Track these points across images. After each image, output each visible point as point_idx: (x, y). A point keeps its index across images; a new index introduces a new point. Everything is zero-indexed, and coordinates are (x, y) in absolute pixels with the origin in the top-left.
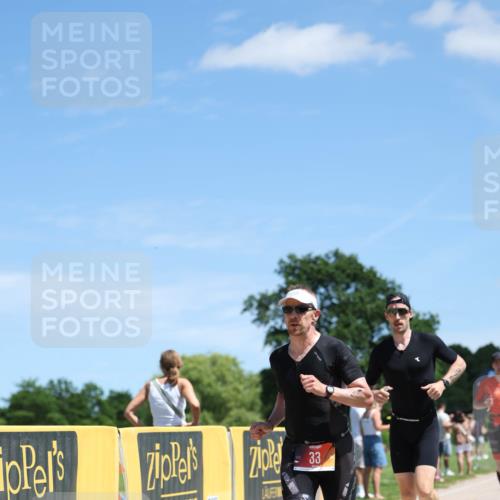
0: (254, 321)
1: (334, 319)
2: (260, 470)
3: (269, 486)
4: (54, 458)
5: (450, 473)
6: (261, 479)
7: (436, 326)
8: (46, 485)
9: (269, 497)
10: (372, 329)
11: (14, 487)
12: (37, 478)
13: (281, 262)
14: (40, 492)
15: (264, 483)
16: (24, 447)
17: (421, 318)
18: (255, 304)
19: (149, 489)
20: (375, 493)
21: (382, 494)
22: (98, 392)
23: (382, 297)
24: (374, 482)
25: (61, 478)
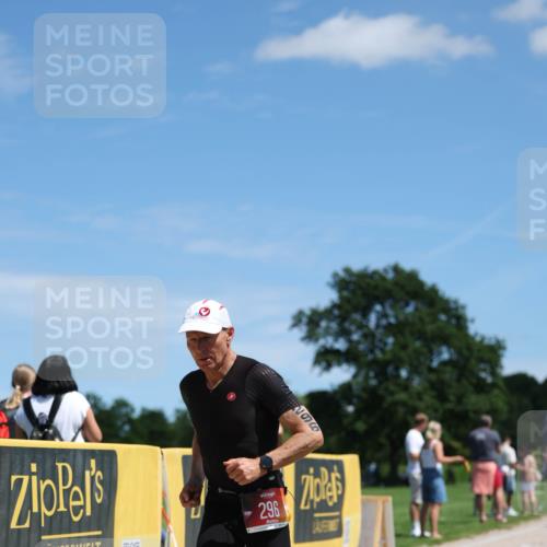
0: (303, 339)
1: (390, 340)
2: (312, 502)
3: (321, 519)
4: (93, 478)
5: (512, 512)
6: (312, 511)
7: (501, 352)
8: (83, 507)
9: (320, 531)
10: (431, 352)
11: (49, 509)
12: (73, 500)
13: (335, 275)
14: (76, 515)
15: (317, 515)
16: (60, 465)
17: (486, 342)
18: (305, 320)
19: (193, 516)
20: (431, 531)
21: (440, 533)
22: (129, 410)
23: (443, 317)
24: (431, 520)
25: (99, 501)
